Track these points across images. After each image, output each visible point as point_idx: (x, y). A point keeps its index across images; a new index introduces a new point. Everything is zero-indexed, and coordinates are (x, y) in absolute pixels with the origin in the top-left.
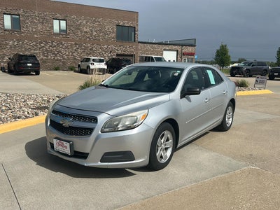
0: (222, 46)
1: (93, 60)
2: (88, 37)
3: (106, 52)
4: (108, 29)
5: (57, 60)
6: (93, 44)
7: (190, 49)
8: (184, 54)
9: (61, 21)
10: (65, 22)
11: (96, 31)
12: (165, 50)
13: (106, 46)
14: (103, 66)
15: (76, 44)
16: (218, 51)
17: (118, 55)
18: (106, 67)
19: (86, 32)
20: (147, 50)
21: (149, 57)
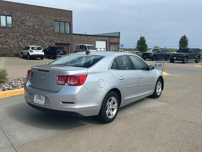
0: (142, 37)
1: (32, 48)
2: (31, 30)
3: (46, 42)
4: (48, 24)
5: (5, 48)
6: (35, 36)
7: (115, 40)
8: (111, 43)
9: (7, 17)
10: (11, 17)
11: (37, 25)
12: (97, 40)
13: (46, 37)
14: (41, 53)
15: (20, 35)
16: (138, 41)
17: (56, 44)
18: (43, 54)
19: (29, 26)
20: (83, 40)
21: (83, 46)
